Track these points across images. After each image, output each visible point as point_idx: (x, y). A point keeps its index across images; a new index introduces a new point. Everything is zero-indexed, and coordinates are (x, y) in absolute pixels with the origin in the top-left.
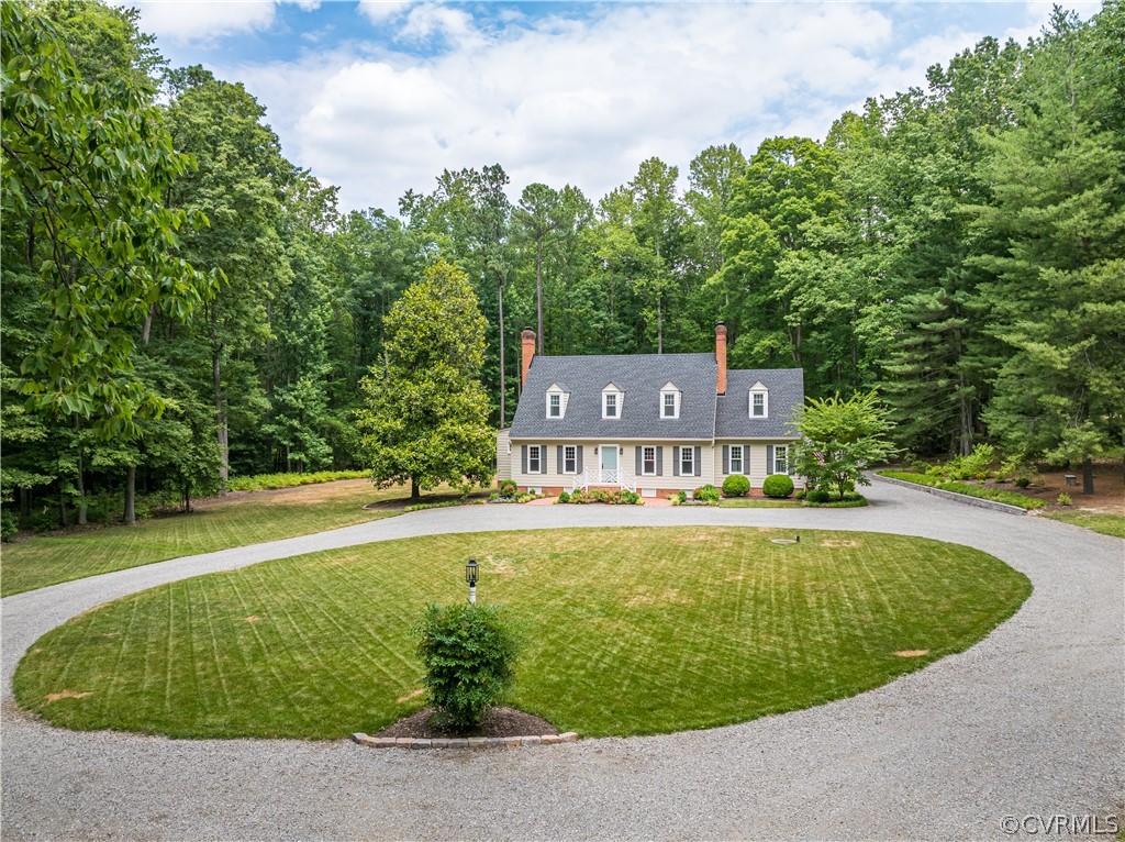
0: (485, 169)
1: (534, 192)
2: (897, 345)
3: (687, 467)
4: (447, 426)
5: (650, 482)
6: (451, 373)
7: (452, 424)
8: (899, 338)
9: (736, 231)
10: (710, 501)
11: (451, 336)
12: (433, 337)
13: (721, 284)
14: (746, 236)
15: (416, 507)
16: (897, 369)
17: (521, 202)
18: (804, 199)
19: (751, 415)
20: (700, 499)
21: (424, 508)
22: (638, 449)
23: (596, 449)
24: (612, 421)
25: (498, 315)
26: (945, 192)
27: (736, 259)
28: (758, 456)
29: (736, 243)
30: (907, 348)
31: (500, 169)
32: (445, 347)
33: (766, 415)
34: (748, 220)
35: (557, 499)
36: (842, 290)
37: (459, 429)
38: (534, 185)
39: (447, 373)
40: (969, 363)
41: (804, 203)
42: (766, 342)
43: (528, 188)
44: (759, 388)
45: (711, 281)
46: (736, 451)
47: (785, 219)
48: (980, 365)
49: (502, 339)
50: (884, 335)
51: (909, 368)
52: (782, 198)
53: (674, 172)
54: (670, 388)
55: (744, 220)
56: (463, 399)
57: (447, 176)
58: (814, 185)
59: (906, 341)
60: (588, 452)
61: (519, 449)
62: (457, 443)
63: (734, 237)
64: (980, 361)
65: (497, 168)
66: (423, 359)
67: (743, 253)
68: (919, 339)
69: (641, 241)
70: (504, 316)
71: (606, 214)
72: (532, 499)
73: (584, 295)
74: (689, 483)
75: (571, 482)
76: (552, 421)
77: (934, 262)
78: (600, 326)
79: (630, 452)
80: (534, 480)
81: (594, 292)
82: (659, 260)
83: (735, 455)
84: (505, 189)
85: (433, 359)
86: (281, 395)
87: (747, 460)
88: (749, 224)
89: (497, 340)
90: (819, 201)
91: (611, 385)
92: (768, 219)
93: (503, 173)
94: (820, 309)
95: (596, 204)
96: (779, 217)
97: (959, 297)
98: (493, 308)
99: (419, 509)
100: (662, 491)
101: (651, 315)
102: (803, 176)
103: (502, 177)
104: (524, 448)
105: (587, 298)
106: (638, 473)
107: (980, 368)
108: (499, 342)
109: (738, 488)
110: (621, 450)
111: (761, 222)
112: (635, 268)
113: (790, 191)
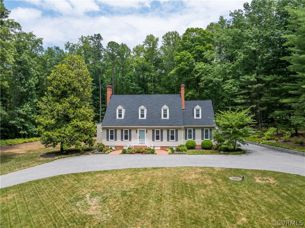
0: (95, 35)
1: (112, 44)
2: (238, 93)
3: (172, 138)
4: (74, 122)
5: (158, 144)
6: (77, 100)
7: (77, 121)
8: (239, 91)
9: (180, 56)
10: (184, 152)
12: (69, 85)
13: (175, 74)
14: (183, 58)
15: (60, 157)
16: (239, 101)
17: (107, 47)
18: (202, 46)
19: (195, 117)
20: (179, 151)
21: (64, 157)
22: (153, 131)
23: (137, 131)
24: (143, 120)
25: (99, 83)
26: (256, 41)
27: (180, 65)
28: (198, 133)
29: (179, 60)
30: (242, 94)
31: (100, 36)
32: (74, 89)
33: (200, 117)
34: (184, 52)
35: (121, 151)
36: (218, 75)
37: (80, 124)
38: (112, 42)
39: (75, 100)
40: (265, 99)
41: (202, 47)
42: (190, 93)
43: (109, 42)
44: (198, 107)
45: (171, 72)
46: (190, 131)
47: (196, 52)
48: (269, 100)
49: (100, 92)
50: (234, 90)
51: (243, 101)
52: (194, 46)
53: (157, 39)
54: (165, 107)
55: (183, 52)
56: (82, 110)
57: (82, 37)
58: (205, 42)
59: (242, 92)
60: (133, 132)
61: (105, 132)
62: (78, 129)
63: (179, 58)
64: (269, 99)
65: (99, 35)
66: (64, 94)
67: (182, 63)
68: (246, 91)
69: (147, 61)
70: (101, 84)
71: (135, 53)
72: (111, 152)
73: (128, 78)
74: (173, 144)
75: (127, 144)
76: (119, 120)
77: (250, 65)
78: (133, 88)
79: (150, 132)
80: (111, 143)
81: (131, 76)
82: (153, 66)
83: (190, 133)
84: (101, 42)
85: (69, 94)
86: (18, 110)
87: (194, 134)
88: (184, 54)
90: (207, 47)
91: (142, 106)
92: (190, 52)
93: (101, 36)
94: (211, 81)
95: (132, 50)
96: (194, 52)
97: (261, 77)
98: (97, 81)
99: (61, 158)
100: (163, 147)
101: (150, 85)
102: (201, 39)
103: (101, 38)
104: (108, 130)
105: (129, 79)
106: (153, 140)
107: (269, 101)
108: (99, 93)
109: (192, 146)
110: (147, 131)
111: (189, 53)
112: (145, 69)
113: (197, 43)
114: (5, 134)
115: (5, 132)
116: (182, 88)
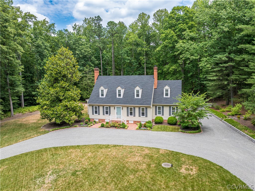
0: (95, 17)
1: (111, 23)
2: (212, 70)
3: (143, 114)
4: (64, 103)
5: (132, 119)
6: (65, 85)
7: (66, 102)
8: (212, 68)
9: (165, 34)
10: (149, 128)
11: (65, 72)
12: (60, 73)
13: (161, 50)
14: (168, 36)
16: (211, 78)
17: (107, 26)
18: (185, 24)
19: (165, 96)
20: (145, 127)
21: (57, 129)
22: (128, 108)
23: (115, 108)
24: (120, 98)
25: (100, 59)
26: (229, 21)
27: (165, 43)
28: (166, 110)
29: (165, 38)
30: (214, 72)
31: (99, 17)
32: (64, 76)
33: (169, 96)
34: (168, 31)
35: (100, 125)
36: (195, 53)
37: (68, 104)
38: (110, 22)
40: (235, 77)
41: (185, 26)
42: (173, 67)
43: (108, 22)
44: (167, 87)
45: (157, 49)
46: (159, 108)
47: (179, 30)
48: (238, 78)
49: (102, 65)
50: (208, 67)
51: (215, 78)
52: (178, 24)
53: (149, 17)
54: (138, 88)
55: (167, 31)
57: (86, 20)
58: (188, 20)
59: (215, 70)
60: (112, 109)
61: (91, 107)
62: (66, 108)
63: (164, 36)
64: (238, 77)
66: (56, 80)
67: (166, 41)
68: (219, 69)
69: (139, 37)
70: (102, 59)
71: (131, 29)
72: (94, 124)
73: (124, 53)
74: (143, 120)
75: (108, 118)
76: (101, 98)
77: (224, 44)
79: (125, 109)
80: (96, 117)
81: (127, 52)
82: (144, 42)
83: (159, 109)
84: (101, 23)
85: (60, 80)
87: (163, 111)
88: (168, 32)
89: (100, 66)
90: (189, 25)
91: (119, 87)
92: (174, 31)
93: (100, 18)
94: (189, 59)
95: (128, 27)
96: (177, 30)
97: (232, 56)
98: (99, 57)
99: (55, 130)
100: (135, 121)
102: (184, 17)
103: (100, 19)
104: (93, 107)
105: (125, 53)
106: (128, 115)
107: (238, 79)
108: (101, 66)
109: (159, 121)
110: (122, 108)
111: (172, 31)
112: (138, 45)
113: (180, 22)
114: (30, 101)
115: (30, 100)
116: (155, 70)
